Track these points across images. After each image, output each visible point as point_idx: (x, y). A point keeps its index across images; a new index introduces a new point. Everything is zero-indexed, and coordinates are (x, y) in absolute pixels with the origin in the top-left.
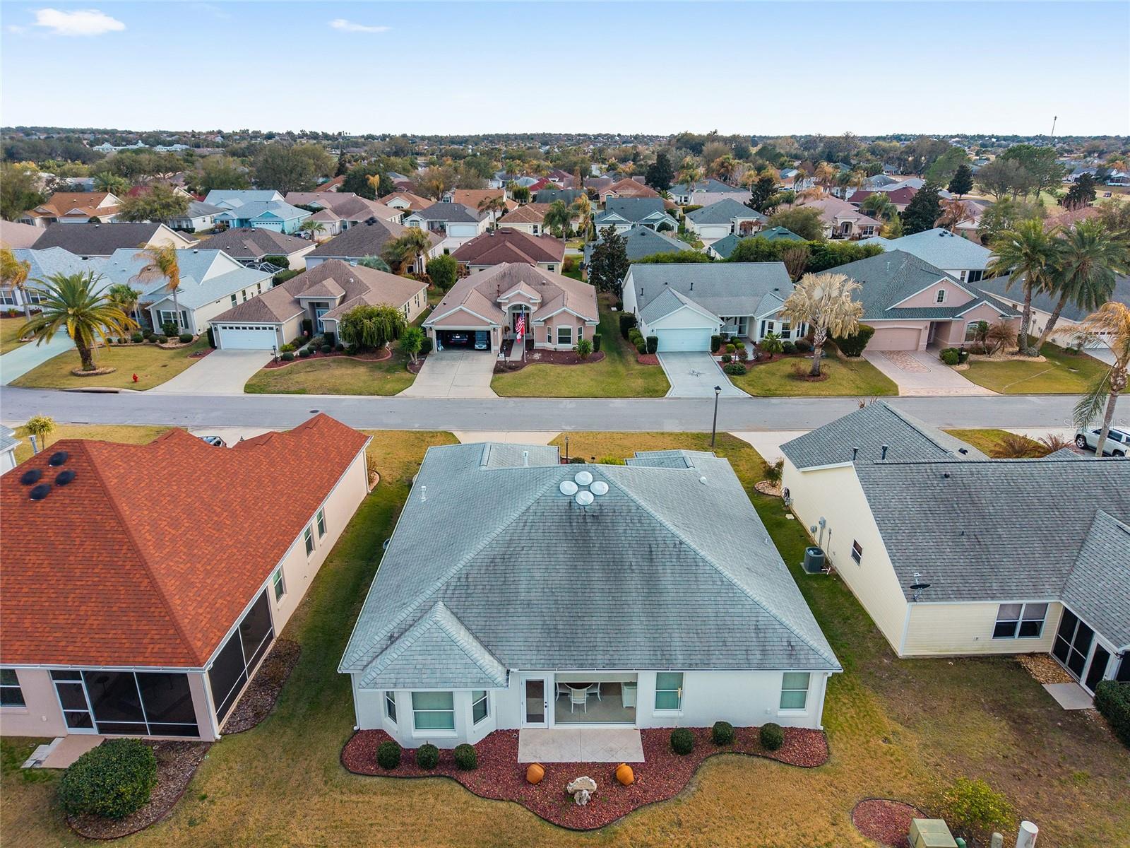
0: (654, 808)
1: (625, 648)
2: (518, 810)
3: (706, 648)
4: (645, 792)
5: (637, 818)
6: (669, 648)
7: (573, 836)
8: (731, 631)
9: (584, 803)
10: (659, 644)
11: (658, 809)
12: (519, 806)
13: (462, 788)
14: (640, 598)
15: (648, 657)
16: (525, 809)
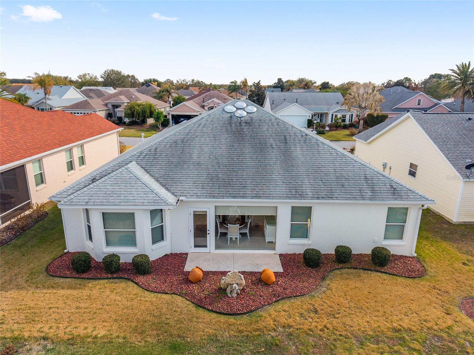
0: (293, 301)
1: (267, 188)
2: (179, 300)
3: (330, 189)
4: (284, 289)
5: (279, 306)
6: (301, 188)
7: (223, 318)
8: (347, 179)
9: (235, 295)
10: (293, 186)
11: (297, 302)
12: (180, 297)
13: (136, 286)
14: (279, 162)
15: (285, 193)
16: (184, 299)
